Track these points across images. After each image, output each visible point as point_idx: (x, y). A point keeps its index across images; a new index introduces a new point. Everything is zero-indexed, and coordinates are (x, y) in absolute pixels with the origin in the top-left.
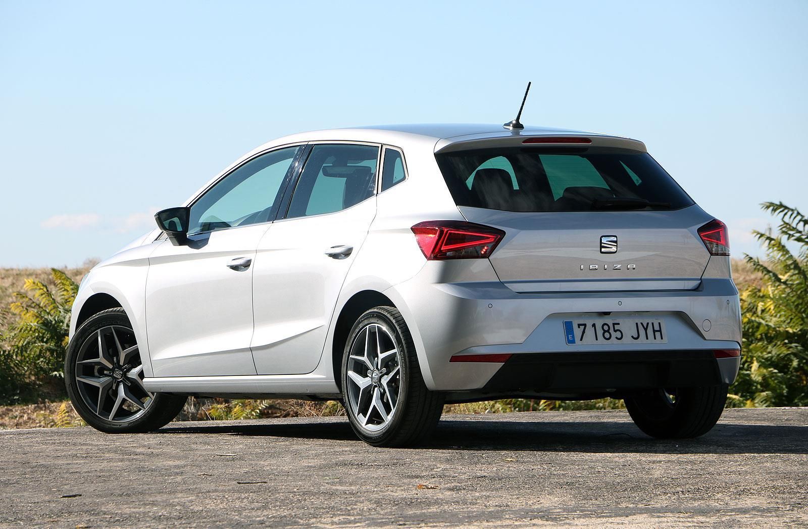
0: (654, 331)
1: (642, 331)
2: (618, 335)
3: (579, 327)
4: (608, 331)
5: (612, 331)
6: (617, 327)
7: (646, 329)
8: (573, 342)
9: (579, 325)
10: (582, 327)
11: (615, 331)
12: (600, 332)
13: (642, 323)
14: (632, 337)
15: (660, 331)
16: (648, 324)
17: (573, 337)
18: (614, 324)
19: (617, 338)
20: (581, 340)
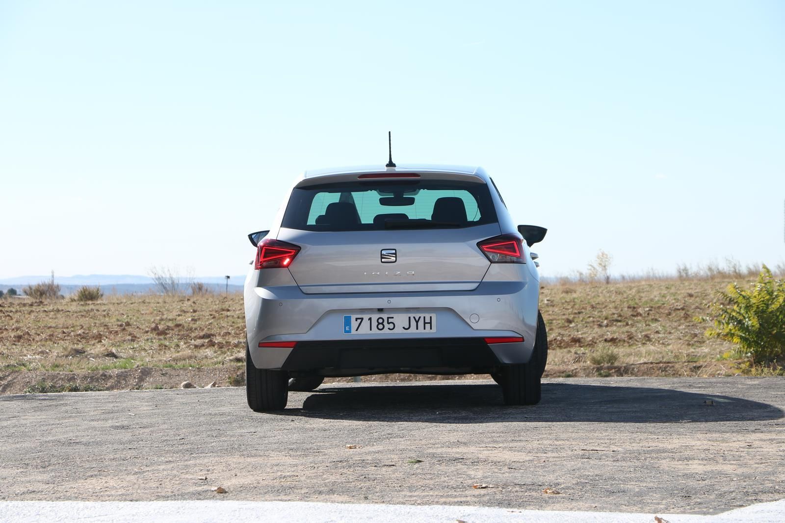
0: (425, 323)
1: (413, 323)
2: (391, 326)
3: (356, 320)
4: (382, 323)
5: (385, 323)
6: (390, 320)
7: (417, 322)
8: (349, 331)
9: (357, 319)
10: (359, 321)
11: (389, 323)
12: (374, 324)
13: (414, 317)
14: (404, 328)
15: (430, 323)
16: (420, 317)
17: (350, 328)
18: (388, 318)
19: (389, 329)
20: (357, 330)
